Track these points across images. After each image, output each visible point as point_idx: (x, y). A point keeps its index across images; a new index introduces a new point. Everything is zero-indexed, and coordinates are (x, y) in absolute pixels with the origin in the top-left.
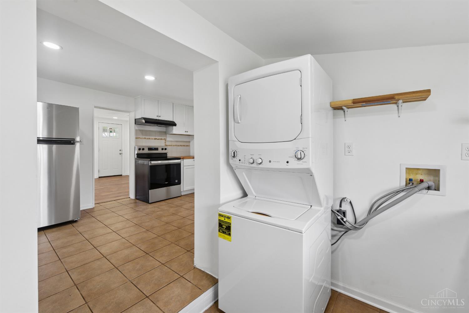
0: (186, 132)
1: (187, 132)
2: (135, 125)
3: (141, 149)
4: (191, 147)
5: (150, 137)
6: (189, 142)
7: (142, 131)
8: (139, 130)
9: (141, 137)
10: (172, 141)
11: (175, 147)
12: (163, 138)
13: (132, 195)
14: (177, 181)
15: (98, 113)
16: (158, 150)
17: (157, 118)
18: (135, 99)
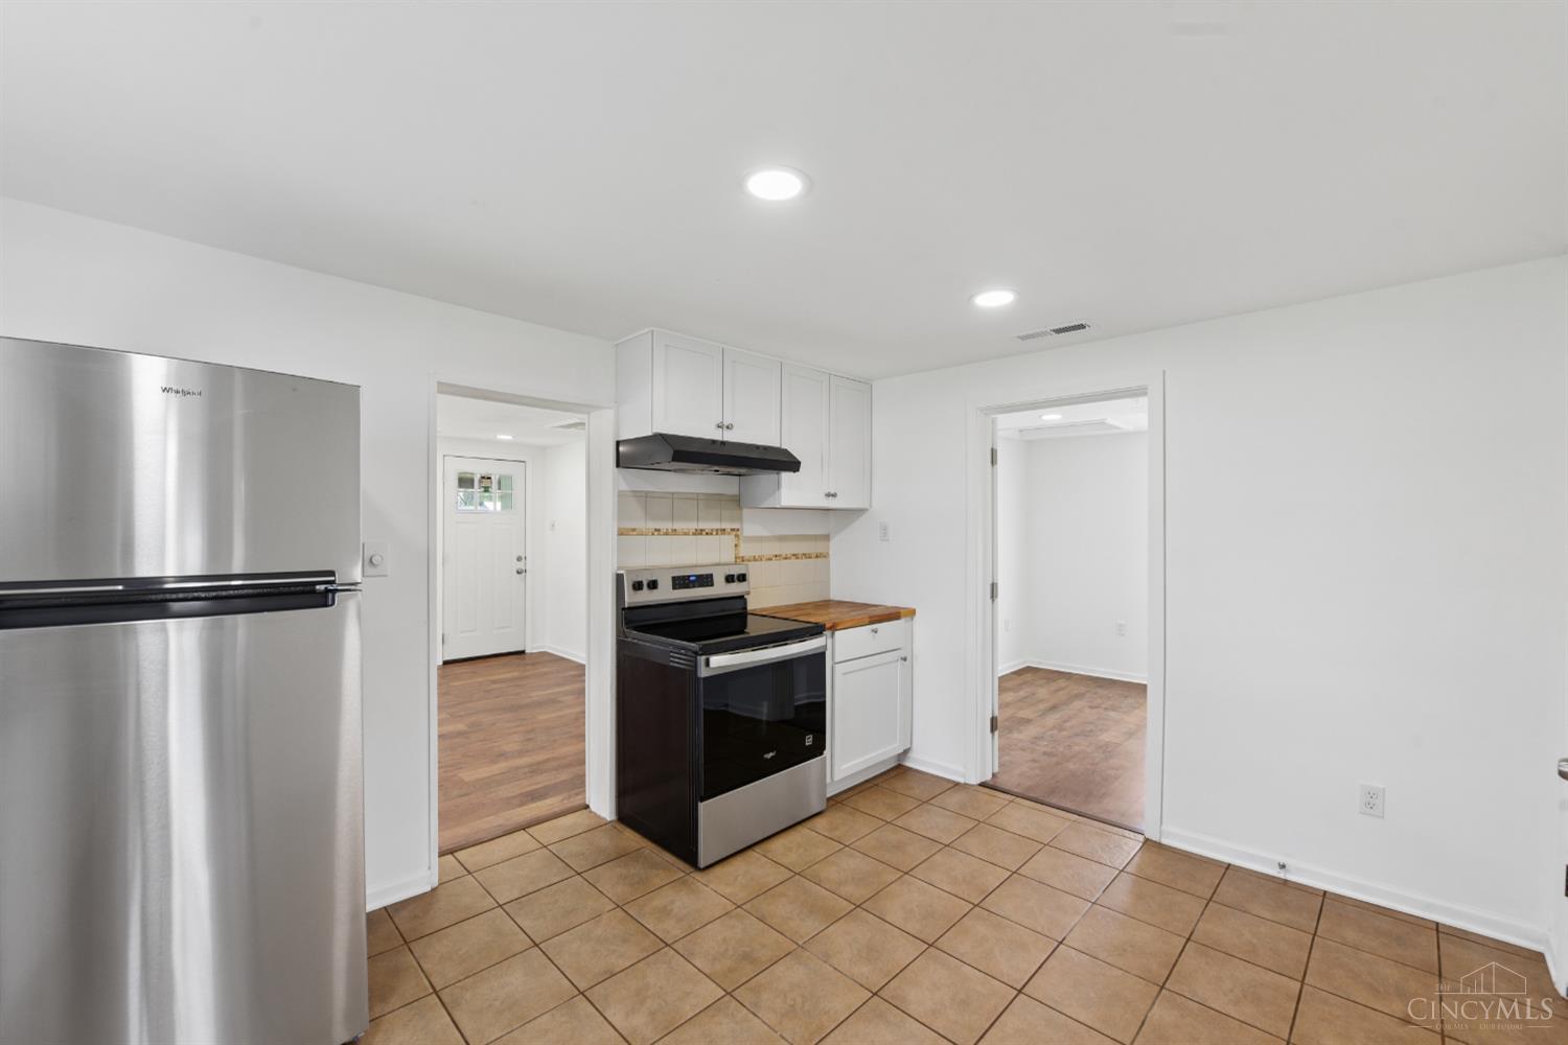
0: (828, 495)
1: (834, 495)
2: (616, 470)
3: (645, 583)
4: (832, 558)
5: (678, 526)
6: (826, 538)
7: (644, 498)
8: (633, 491)
9: (640, 525)
10: (761, 539)
11: (774, 563)
12: (727, 526)
13: (601, 796)
14: (809, 741)
15: (452, 416)
16: (712, 585)
17: (717, 435)
18: (617, 345)
